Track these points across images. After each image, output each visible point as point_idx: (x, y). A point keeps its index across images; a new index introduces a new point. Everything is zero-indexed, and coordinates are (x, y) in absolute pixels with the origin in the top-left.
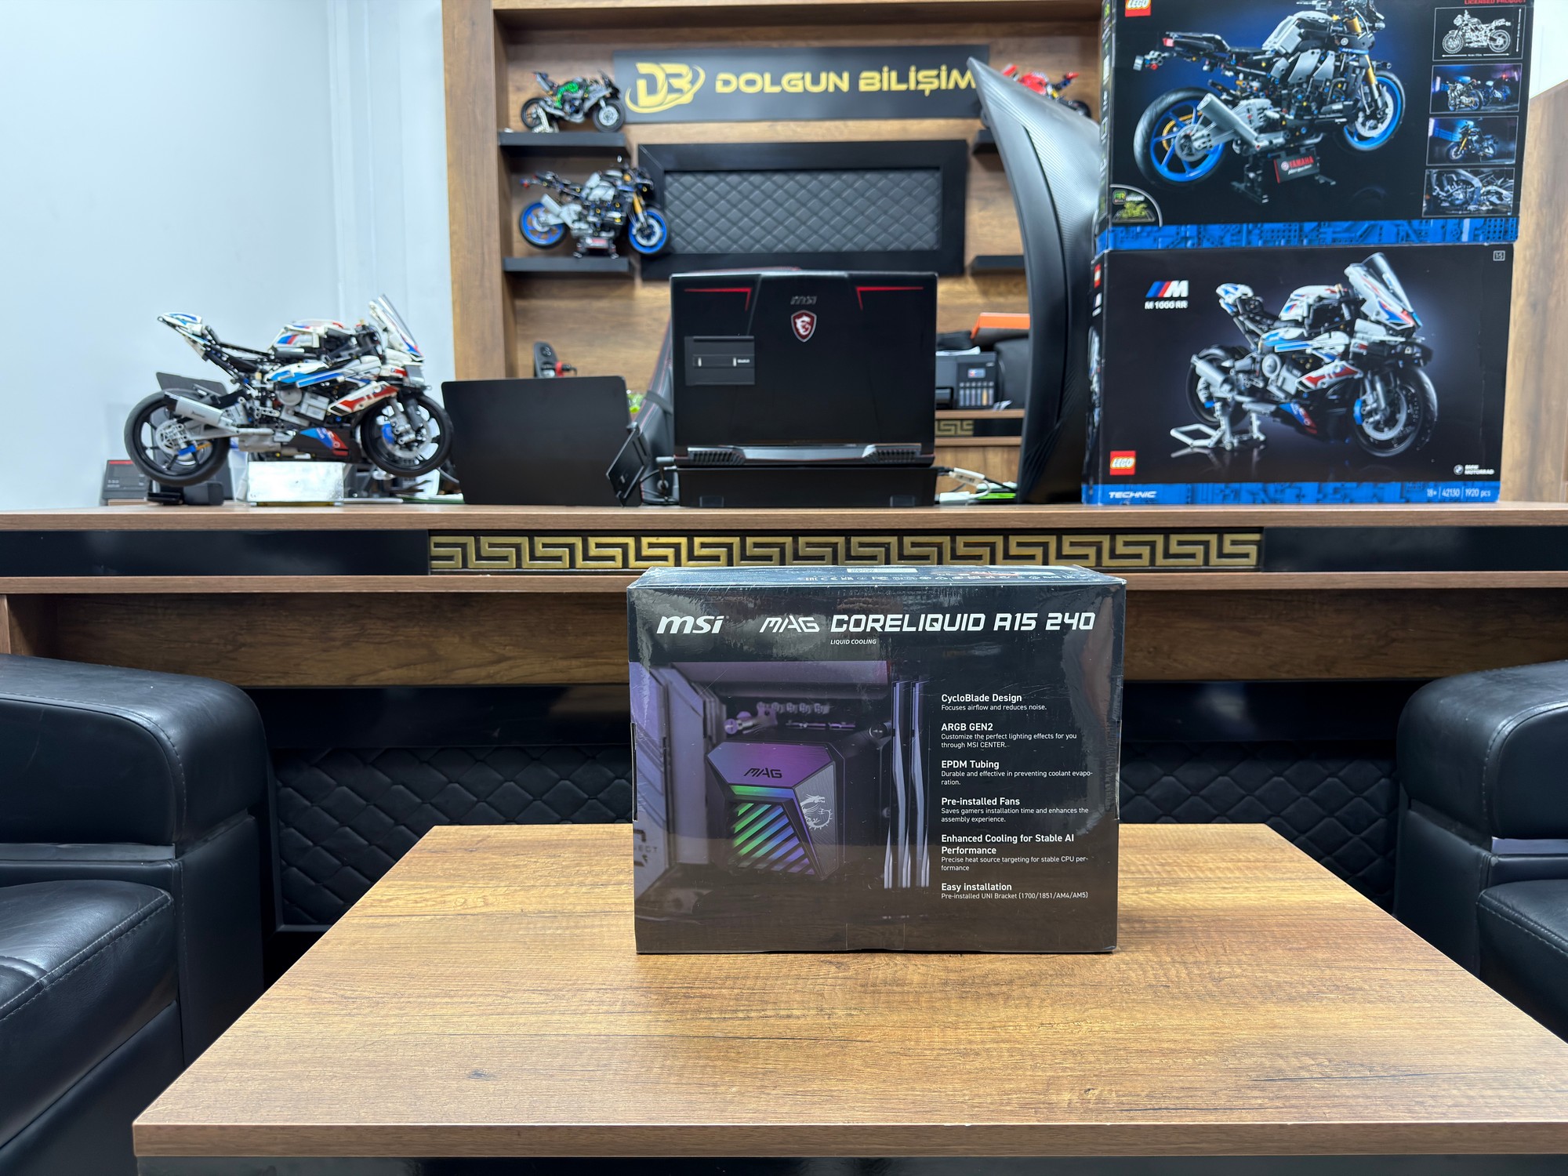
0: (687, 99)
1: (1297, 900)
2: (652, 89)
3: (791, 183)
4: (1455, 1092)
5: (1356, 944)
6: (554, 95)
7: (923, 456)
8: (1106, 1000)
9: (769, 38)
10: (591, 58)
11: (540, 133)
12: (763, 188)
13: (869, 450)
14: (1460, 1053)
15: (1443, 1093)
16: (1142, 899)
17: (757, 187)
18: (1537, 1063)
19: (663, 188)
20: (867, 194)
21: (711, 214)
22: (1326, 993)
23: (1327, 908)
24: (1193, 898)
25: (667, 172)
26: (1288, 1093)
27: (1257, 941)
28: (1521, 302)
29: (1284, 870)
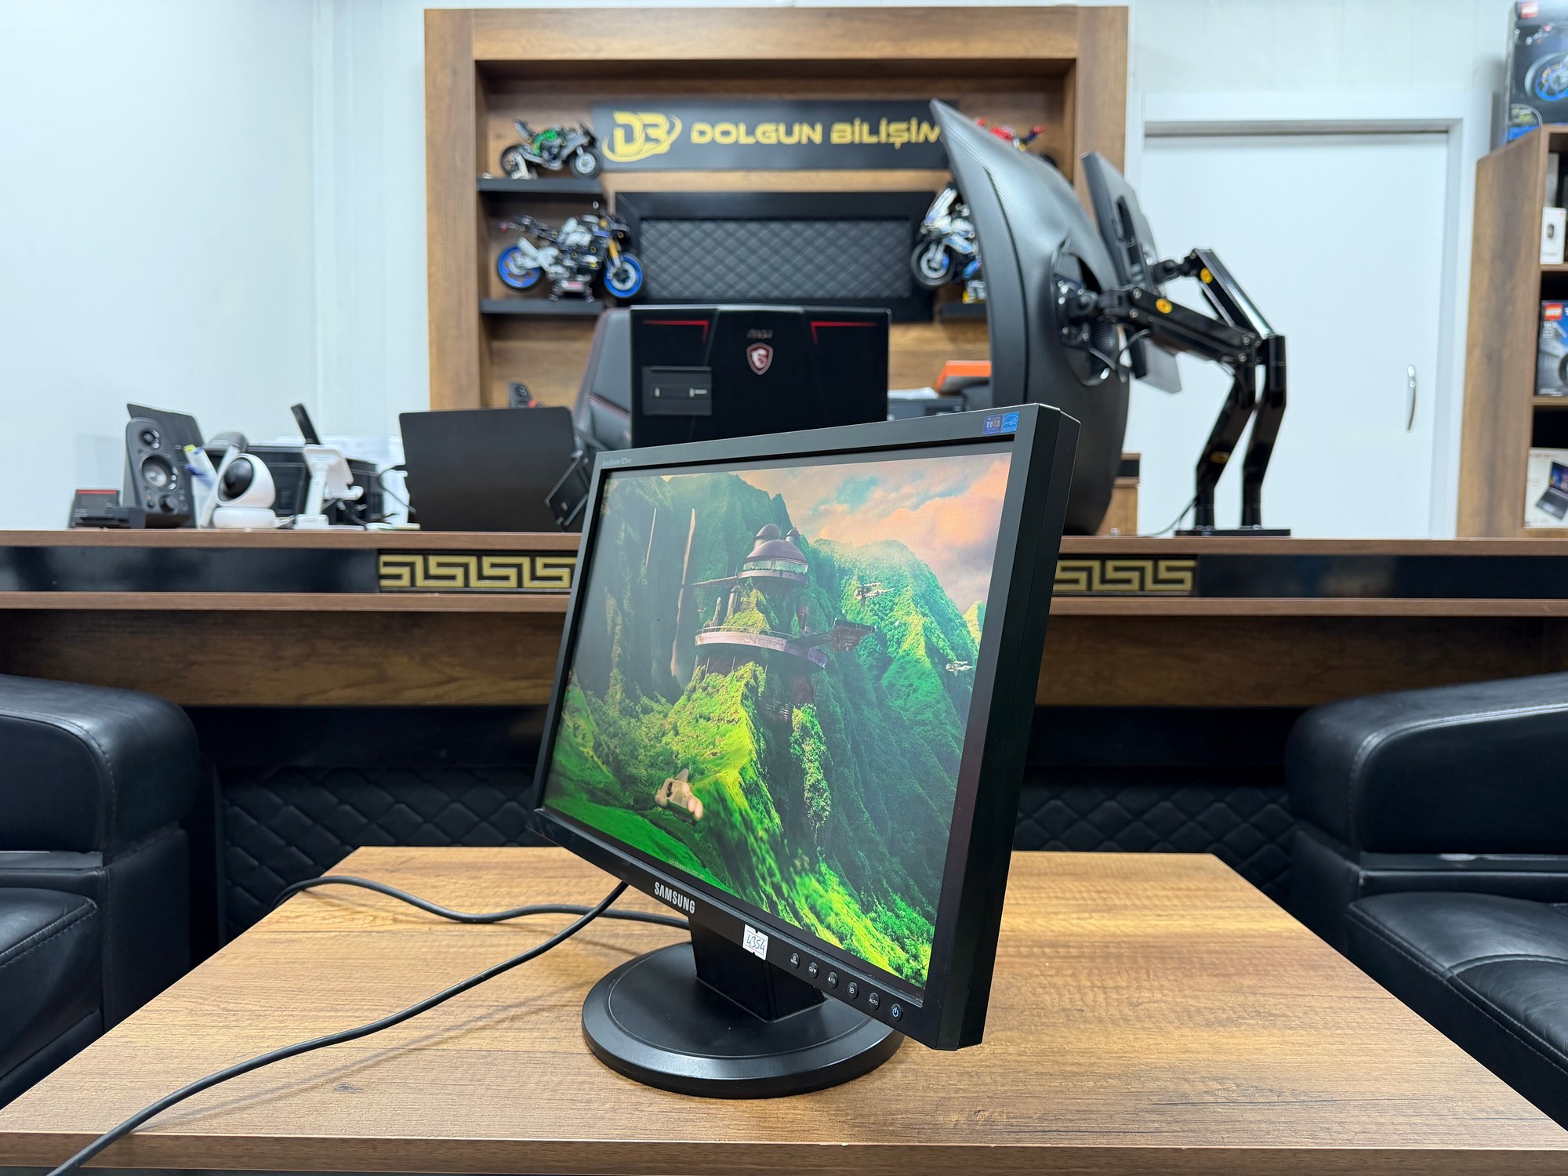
0: (663, 148)
1: (1232, 928)
2: (629, 138)
3: (765, 232)
4: (1365, 1119)
5: (1286, 971)
6: (533, 142)
8: (1015, 1023)
9: (743, 90)
10: (570, 107)
11: (518, 180)
12: (738, 235)
14: (1376, 1079)
15: (1352, 1119)
16: (1072, 925)
17: (730, 235)
18: (1455, 1090)
19: (639, 234)
20: (840, 243)
21: (686, 260)
22: (1243, 1018)
23: (1263, 936)
24: (1124, 925)
25: (643, 219)
26: (1188, 1117)
27: (1184, 968)
28: (1477, 353)
29: (1224, 899)
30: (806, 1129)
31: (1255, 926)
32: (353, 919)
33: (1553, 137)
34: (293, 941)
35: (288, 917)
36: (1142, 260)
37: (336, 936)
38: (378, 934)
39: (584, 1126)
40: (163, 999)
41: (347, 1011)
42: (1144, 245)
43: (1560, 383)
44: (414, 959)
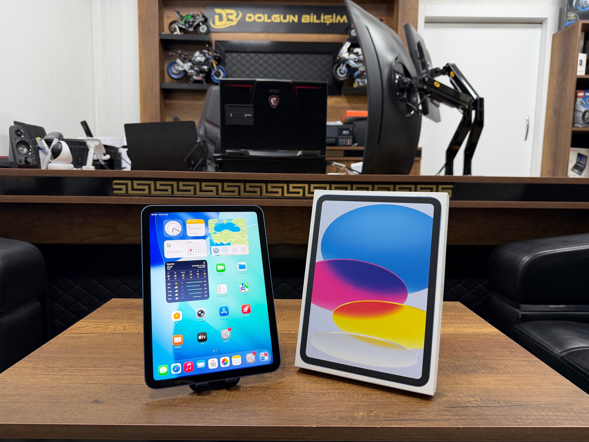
0: (234, 23)
1: (471, 331)
2: (221, 19)
4: (536, 413)
6: (182, 20)
7: (321, 156)
9: (266, 0)
10: (197, 6)
11: (176, 35)
12: (264, 59)
13: (299, 153)
14: (538, 396)
15: (531, 414)
18: (572, 400)
19: (225, 57)
21: (243, 68)
25: (226, 52)
26: (461, 413)
27: (452, 348)
28: (551, 110)
29: (466, 320)
30: (298, 419)
31: (479, 331)
32: (107, 328)
33: (584, 25)
34: (80, 337)
35: (79, 327)
36: (427, 68)
37: (99, 335)
38: (117, 334)
39: (200, 419)
40: (23, 362)
41: (100, 367)
42: (427, 62)
43: (582, 122)
44: (131, 345)
